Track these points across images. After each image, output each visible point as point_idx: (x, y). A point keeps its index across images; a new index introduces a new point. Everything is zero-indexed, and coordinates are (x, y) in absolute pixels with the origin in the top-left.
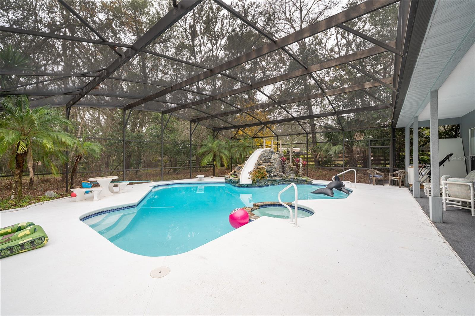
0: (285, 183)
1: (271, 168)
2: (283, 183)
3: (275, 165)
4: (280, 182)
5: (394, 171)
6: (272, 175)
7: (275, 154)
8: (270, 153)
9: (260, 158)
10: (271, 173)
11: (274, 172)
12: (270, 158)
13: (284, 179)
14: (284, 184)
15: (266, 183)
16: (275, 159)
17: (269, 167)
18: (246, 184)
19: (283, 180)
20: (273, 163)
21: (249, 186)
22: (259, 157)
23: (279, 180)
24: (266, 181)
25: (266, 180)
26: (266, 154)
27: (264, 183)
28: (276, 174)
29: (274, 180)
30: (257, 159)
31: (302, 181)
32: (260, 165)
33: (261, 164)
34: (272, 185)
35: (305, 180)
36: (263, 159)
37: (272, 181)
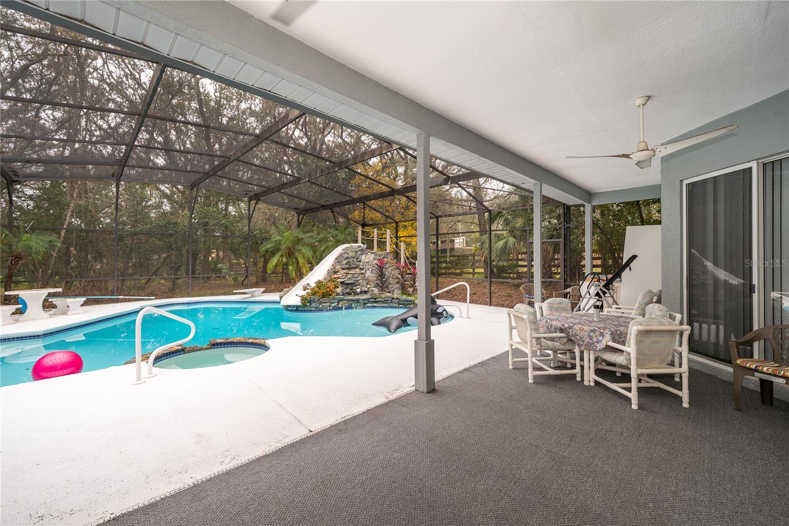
0: (376, 305)
1: (354, 279)
2: (373, 305)
3: (368, 274)
4: (367, 303)
5: (567, 287)
6: (359, 290)
7: (367, 254)
8: (360, 253)
9: (338, 260)
10: (354, 288)
11: (363, 286)
12: (360, 261)
13: (375, 299)
14: (375, 307)
15: (333, 305)
16: (368, 262)
17: (350, 276)
18: (294, 306)
19: (373, 300)
20: (362, 269)
21: (300, 309)
22: (336, 259)
23: (365, 300)
24: (333, 301)
25: (334, 299)
26: (351, 254)
27: (328, 304)
28: (366, 289)
29: (353, 300)
30: (333, 263)
31: (406, 303)
32: (336, 272)
33: (338, 272)
34: (349, 307)
35: (411, 301)
36: (345, 262)
37: (348, 300)
